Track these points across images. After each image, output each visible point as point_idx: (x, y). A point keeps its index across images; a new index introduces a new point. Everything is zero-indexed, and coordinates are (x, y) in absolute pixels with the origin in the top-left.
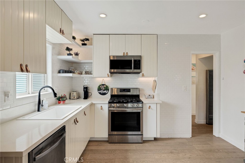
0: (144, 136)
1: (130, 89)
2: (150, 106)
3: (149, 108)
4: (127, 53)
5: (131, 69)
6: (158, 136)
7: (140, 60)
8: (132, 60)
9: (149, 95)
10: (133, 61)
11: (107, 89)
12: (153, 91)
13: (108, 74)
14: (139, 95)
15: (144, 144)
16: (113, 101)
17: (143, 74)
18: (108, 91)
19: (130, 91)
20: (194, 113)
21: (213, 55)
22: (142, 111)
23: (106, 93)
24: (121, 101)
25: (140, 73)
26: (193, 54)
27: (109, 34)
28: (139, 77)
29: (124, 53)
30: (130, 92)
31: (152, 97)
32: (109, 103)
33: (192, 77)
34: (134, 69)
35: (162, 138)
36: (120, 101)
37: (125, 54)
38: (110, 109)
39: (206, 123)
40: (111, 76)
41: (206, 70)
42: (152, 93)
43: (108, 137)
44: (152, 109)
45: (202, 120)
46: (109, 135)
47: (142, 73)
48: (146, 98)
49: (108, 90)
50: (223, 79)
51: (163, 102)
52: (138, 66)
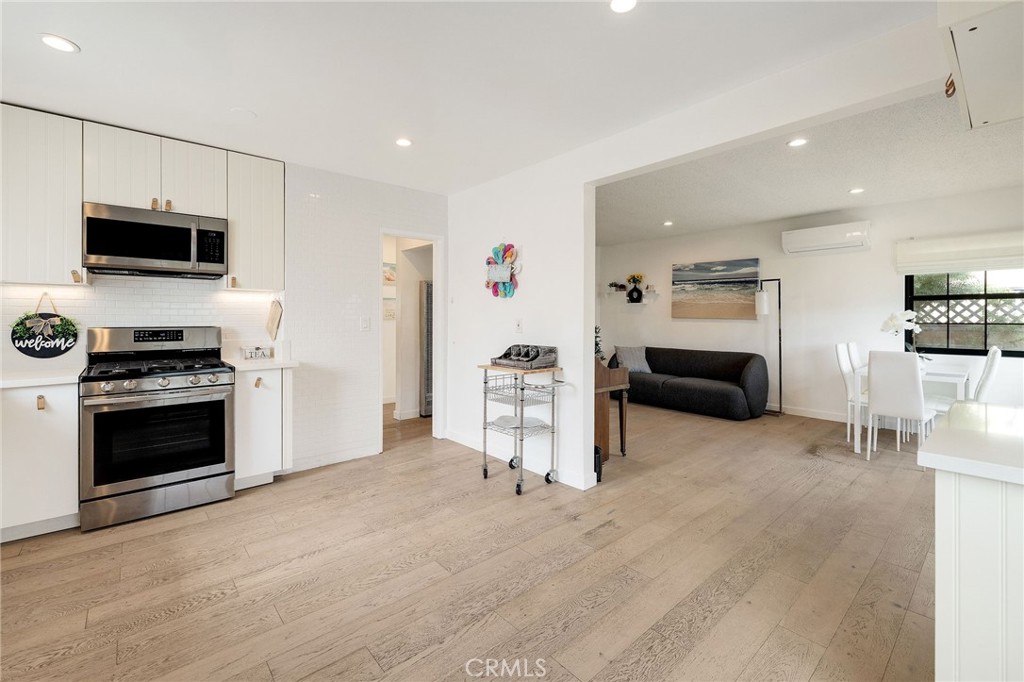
0: (238, 475)
1: (181, 332)
2: (259, 379)
3: (257, 385)
4: (169, 203)
5: (187, 258)
6: (289, 467)
7: (223, 233)
8: (189, 230)
9: (258, 349)
10: (194, 234)
11: (67, 331)
12: (270, 333)
13: (74, 273)
14: (219, 349)
15: (239, 500)
16: (101, 373)
17: (234, 279)
18: (71, 340)
19: (182, 336)
20: (392, 397)
21: (432, 245)
22: (232, 396)
23: (63, 348)
24: (143, 371)
25: (221, 276)
26: (386, 235)
27: (83, 120)
28: (216, 290)
29: (155, 201)
30: (182, 339)
31: (268, 353)
32: (84, 379)
33: (384, 299)
34: (200, 259)
35: (301, 470)
36: (140, 370)
37: (159, 206)
38: (88, 402)
39: (421, 416)
40: (91, 283)
41: (421, 282)
42: (266, 342)
43: (77, 511)
44: (265, 387)
45: (408, 410)
46: (81, 502)
47: (230, 276)
48: (246, 359)
49: (75, 336)
50: (452, 302)
51: (301, 364)
52: (214, 252)
